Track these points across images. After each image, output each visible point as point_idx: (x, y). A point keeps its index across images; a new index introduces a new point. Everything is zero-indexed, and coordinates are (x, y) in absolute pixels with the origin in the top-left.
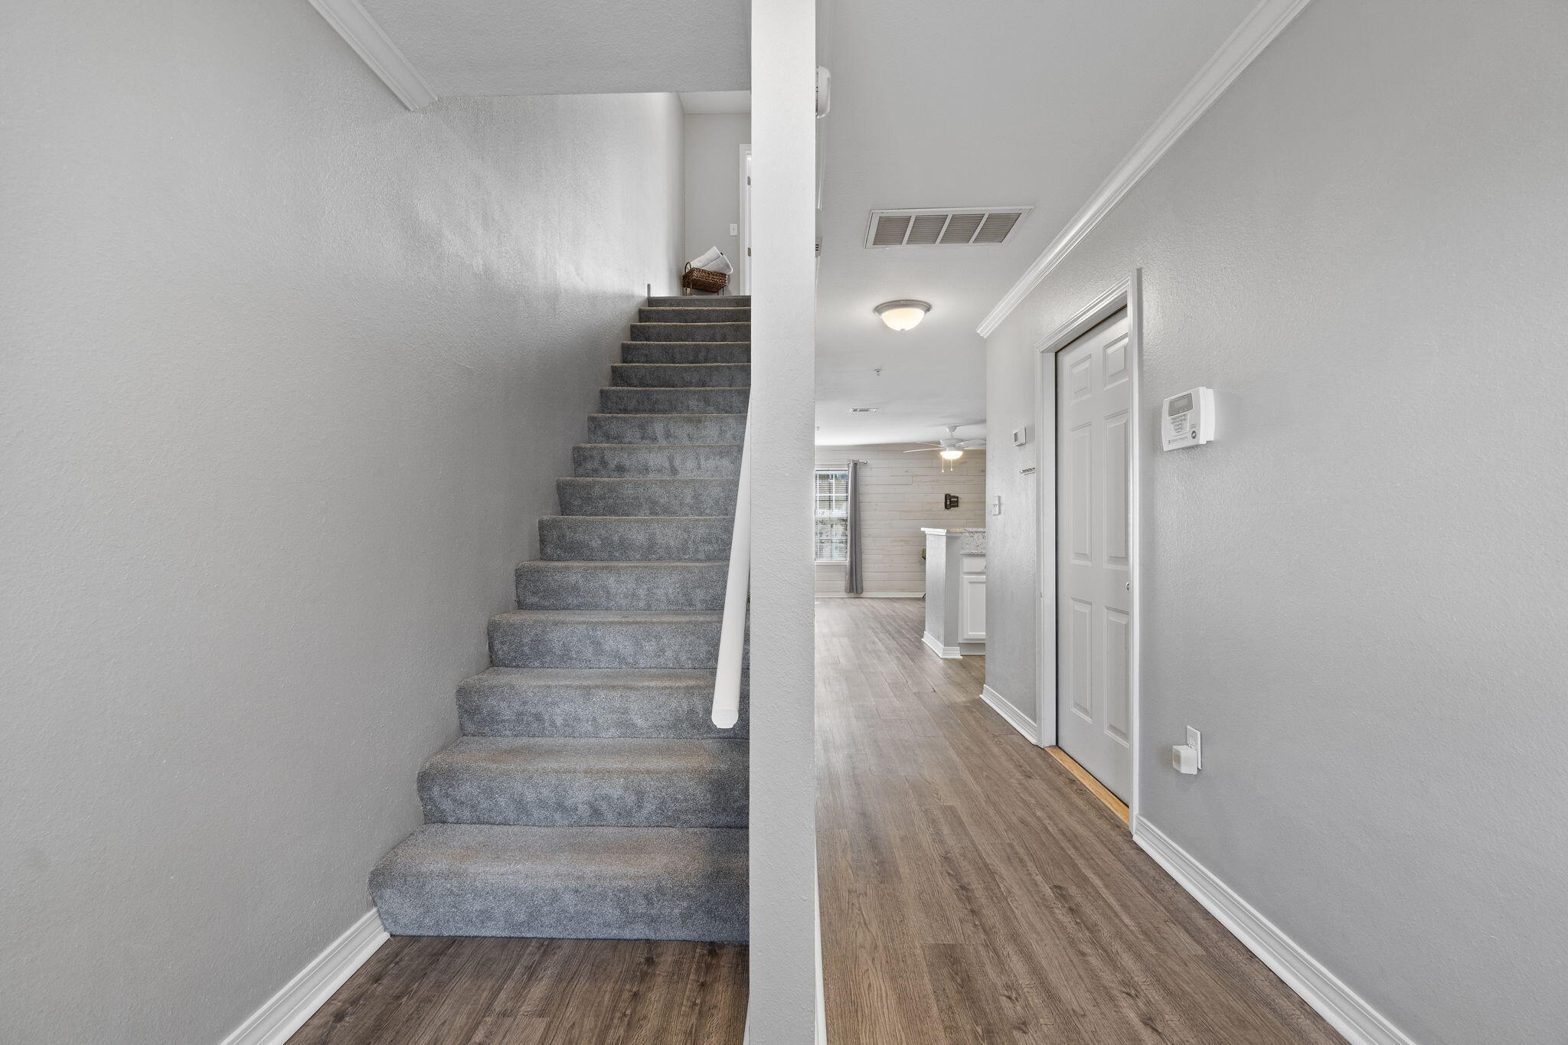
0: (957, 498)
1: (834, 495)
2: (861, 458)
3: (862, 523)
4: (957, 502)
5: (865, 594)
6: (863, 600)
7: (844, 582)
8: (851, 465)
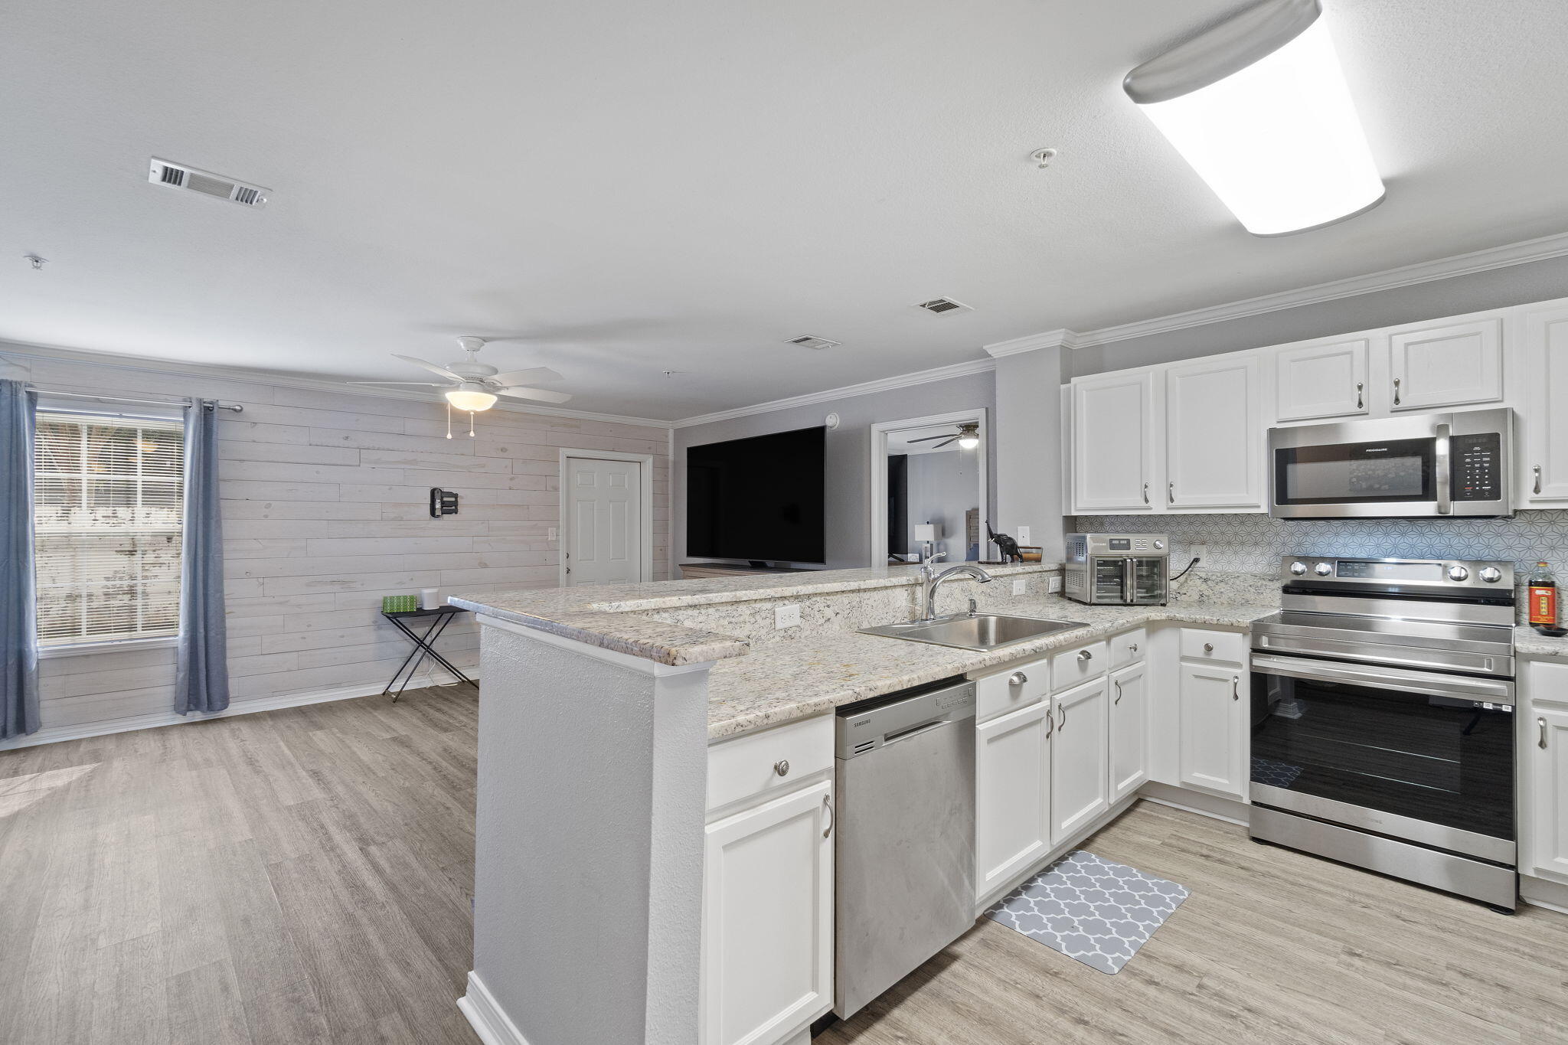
0: (456, 496)
1: (139, 478)
2: (222, 396)
3: (227, 547)
4: (455, 504)
5: (234, 709)
6: (224, 731)
7: (171, 689)
8: (194, 411)
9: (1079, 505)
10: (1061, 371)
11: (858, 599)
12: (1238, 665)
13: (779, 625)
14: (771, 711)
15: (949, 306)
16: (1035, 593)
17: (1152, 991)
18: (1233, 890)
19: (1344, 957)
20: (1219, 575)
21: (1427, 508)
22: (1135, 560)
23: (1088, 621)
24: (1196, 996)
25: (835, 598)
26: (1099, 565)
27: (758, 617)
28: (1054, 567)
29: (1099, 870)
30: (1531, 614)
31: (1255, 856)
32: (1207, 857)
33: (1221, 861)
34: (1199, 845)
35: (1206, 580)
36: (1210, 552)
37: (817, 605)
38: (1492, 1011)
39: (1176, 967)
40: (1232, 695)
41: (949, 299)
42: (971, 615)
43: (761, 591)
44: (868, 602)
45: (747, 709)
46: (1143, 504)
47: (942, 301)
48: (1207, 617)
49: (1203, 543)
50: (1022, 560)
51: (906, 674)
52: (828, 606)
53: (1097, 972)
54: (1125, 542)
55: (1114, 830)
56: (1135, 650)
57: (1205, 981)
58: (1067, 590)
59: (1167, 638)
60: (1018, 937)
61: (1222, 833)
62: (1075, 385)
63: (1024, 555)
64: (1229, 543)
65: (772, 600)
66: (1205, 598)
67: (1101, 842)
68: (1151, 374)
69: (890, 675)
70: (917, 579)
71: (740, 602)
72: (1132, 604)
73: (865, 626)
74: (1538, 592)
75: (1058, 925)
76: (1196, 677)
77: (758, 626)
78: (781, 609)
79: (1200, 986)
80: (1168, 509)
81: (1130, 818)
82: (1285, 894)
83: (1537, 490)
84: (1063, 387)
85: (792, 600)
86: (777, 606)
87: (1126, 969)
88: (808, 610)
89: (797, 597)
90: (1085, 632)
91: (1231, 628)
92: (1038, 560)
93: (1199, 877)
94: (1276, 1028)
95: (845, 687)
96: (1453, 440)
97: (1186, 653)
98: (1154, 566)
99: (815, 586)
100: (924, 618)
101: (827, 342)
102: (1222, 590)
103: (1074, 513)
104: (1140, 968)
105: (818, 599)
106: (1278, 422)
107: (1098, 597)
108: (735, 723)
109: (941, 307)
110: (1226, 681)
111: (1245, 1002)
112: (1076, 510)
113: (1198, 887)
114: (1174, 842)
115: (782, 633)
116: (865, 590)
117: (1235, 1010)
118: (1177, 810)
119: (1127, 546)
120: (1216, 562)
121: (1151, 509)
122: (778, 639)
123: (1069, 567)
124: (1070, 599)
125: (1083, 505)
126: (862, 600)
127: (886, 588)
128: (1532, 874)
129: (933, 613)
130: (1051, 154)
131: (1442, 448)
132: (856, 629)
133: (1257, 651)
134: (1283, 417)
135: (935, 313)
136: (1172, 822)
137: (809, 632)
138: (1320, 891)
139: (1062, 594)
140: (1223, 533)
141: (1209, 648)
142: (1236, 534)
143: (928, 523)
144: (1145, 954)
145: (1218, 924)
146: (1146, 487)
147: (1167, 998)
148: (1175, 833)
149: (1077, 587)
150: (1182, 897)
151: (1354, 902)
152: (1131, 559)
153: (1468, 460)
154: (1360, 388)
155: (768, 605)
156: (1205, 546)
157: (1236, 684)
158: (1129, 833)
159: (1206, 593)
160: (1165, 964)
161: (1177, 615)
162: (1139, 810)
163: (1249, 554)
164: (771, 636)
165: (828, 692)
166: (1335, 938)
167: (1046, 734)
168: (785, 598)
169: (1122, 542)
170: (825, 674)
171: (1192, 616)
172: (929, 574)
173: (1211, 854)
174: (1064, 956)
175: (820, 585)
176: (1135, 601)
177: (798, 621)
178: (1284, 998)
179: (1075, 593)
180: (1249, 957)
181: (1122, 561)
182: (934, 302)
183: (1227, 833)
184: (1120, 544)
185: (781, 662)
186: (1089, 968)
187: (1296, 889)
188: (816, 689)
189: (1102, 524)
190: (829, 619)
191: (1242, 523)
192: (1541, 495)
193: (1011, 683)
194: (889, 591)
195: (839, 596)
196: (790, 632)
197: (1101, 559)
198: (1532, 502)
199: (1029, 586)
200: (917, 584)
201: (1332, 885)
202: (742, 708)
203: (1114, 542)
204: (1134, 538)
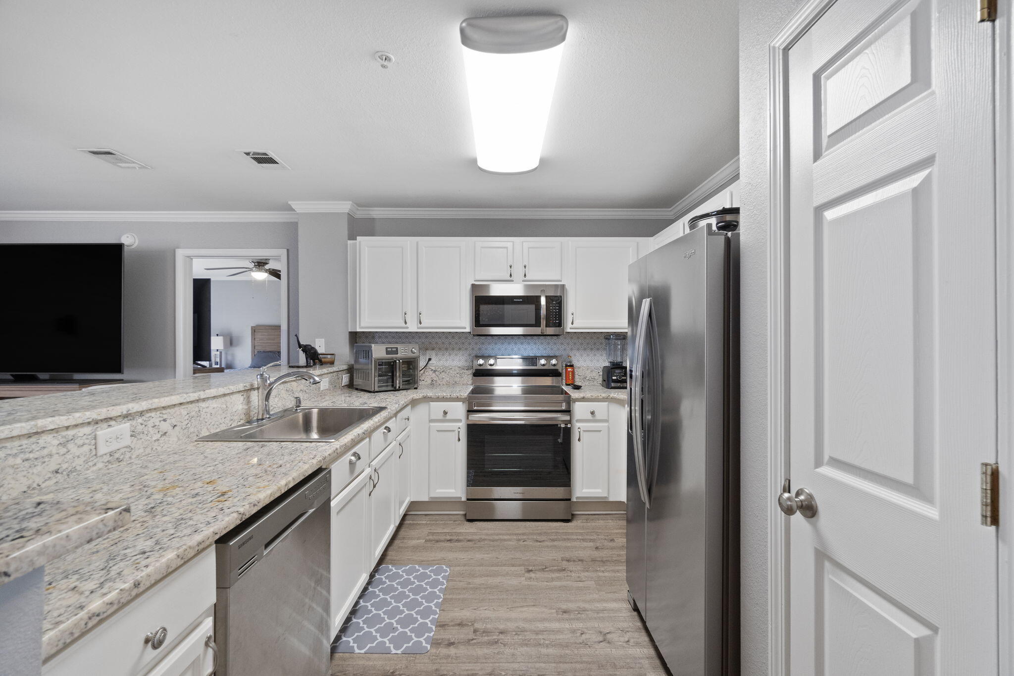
9: (363, 325)
10: (348, 231)
11: (197, 409)
12: (460, 421)
13: (103, 449)
14: (140, 575)
15: (271, 161)
16: (334, 386)
17: (452, 651)
18: (469, 557)
19: (527, 575)
20: (441, 368)
21: (537, 330)
22: (401, 361)
23: (383, 405)
24: (475, 639)
25: (172, 411)
26: (379, 365)
27: (71, 446)
28: (345, 367)
29: (396, 576)
30: (566, 380)
31: (472, 530)
32: (450, 541)
33: (458, 541)
34: (444, 534)
35: (435, 371)
36: (436, 355)
37: (152, 420)
38: (583, 575)
39: (459, 625)
40: (457, 439)
41: (272, 155)
42: (297, 410)
43: (77, 415)
44: (207, 410)
45: (102, 585)
46: (404, 325)
47: (265, 154)
48: (445, 394)
49: (433, 349)
50: (322, 363)
51: (282, 478)
52: (165, 420)
53: (418, 656)
54: (395, 349)
55: (397, 542)
56: (408, 420)
57: (477, 626)
58: (354, 383)
59: (422, 409)
60: (359, 658)
61: (452, 522)
62: (360, 242)
63: (323, 360)
64: (446, 349)
65: (93, 423)
66: (434, 382)
67: (391, 554)
68: (409, 242)
69: (267, 483)
70: (252, 385)
71: (43, 432)
72: (399, 390)
73: (204, 433)
74: (569, 370)
75: (384, 632)
76: (438, 431)
77: (71, 456)
78: (103, 432)
79: (475, 631)
80: (418, 328)
81: (403, 530)
82: (492, 548)
83: (572, 324)
84: (350, 242)
85: (120, 419)
86: (99, 429)
87: (436, 643)
88: (140, 428)
89: (127, 416)
90: (387, 413)
91: (457, 399)
92: (332, 363)
93: (451, 556)
94: (516, 637)
95: (227, 511)
96: (546, 297)
97: (433, 417)
98: (411, 364)
99: (150, 402)
100: (260, 417)
101: (134, 163)
102: (443, 377)
103: (358, 330)
104: (441, 637)
105: (153, 414)
106: (475, 281)
107: (379, 387)
108: (86, 617)
109: (263, 159)
110: (454, 431)
111: (498, 628)
112: (360, 328)
113: (452, 563)
114: (431, 537)
115: (107, 458)
116: (204, 400)
117: (495, 637)
118: (426, 515)
119: (396, 352)
120: (440, 360)
121: (407, 328)
122: (100, 465)
123: (356, 367)
124: (357, 389)
125: (365, 324)
126: (201, 409)
127: (225, 395)
128: (575, 500)
129: (268, 412)
130: (390, 60)
131: (543, 301)
132: (195, 438)
133: (470, 411)
134: (478, 278)
135: (256, 163)
136: (426, 524)
137: (141, 450)
138: (505, 540)
139: (351, 386)
140: (443, 343)
141: (445, 413)
142: (450, 343)
143: (217, 335)
144: (441, 625)
145: (469, 583)
146: (405, 314)
147: (461, 651)
148: (430, 531)
149: (361, 380)
150: (447, 574)
151: (519, 540)
152: (399, 361)
153: (551, 308)
154: (511, 267)
155: (87, 430)
156: (434, 351)
157: (459, 432)
158: (405, 541)
159: (435, 379)
160: (453, 626)
161: (428, 394)
162: (407, 522)
163: (456, 355)
164: (91, 464)
165: (209, 523)
166: (520, 566)
167: (369, 493)
168: (111, 418)
169: (393, 349)
170: (191, 500)
171: (437, 394)
172: (264, 380)
173: (452, 538)
174: (394, 655)
175: (156, 400)
176: (401, 387)
177: (127, 441)
178: (513, 615)
179: (360, 385)
180: (490, 597)
181: (393, 362)
182: (258, 154)
183: (454, 521)
184: (392, 351)
185: (121, 495)
186: (412, 655)
187: (495, 543)
188: (191, 522)
189: (373, 337)
190: (166, 433)
191: (453, 337)
192: (574, 325)
193: (351, 462)
194: (227, 398)
195: (176, 409)
196: (117, 455)
197: (380, 361)
198: (570, 328)
199: (331, 383)
200: (252, 389)
201: (508, 534)
202: (91, 585)
203: (388, 349)
204: (400, 347)
